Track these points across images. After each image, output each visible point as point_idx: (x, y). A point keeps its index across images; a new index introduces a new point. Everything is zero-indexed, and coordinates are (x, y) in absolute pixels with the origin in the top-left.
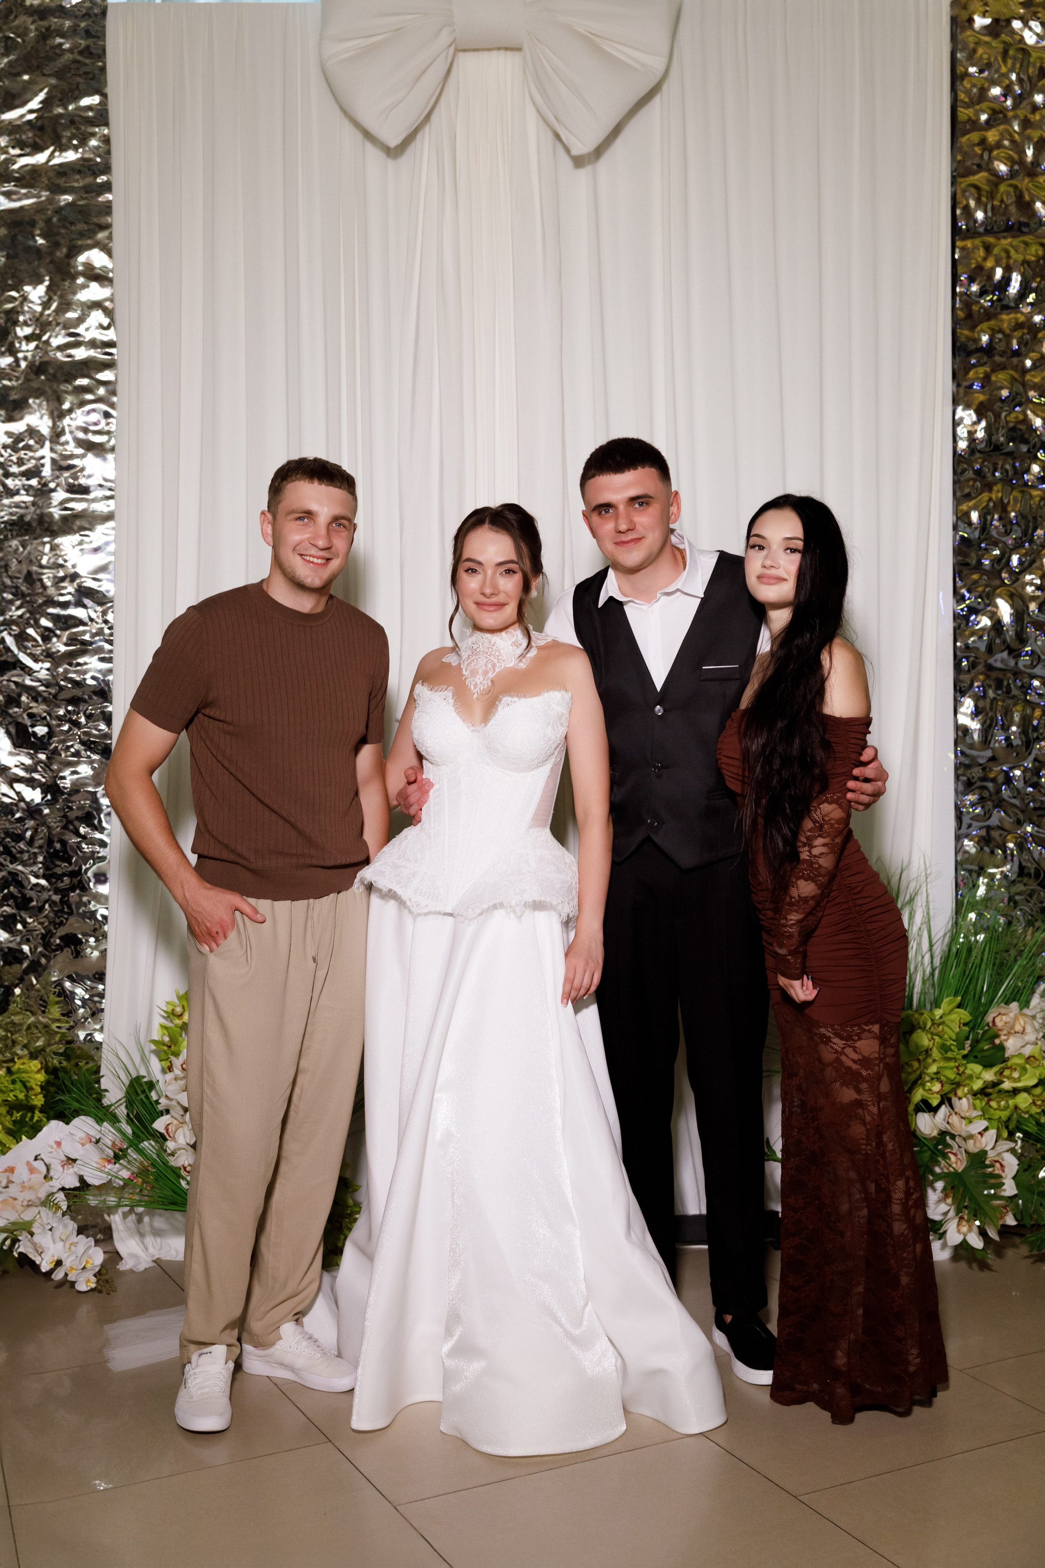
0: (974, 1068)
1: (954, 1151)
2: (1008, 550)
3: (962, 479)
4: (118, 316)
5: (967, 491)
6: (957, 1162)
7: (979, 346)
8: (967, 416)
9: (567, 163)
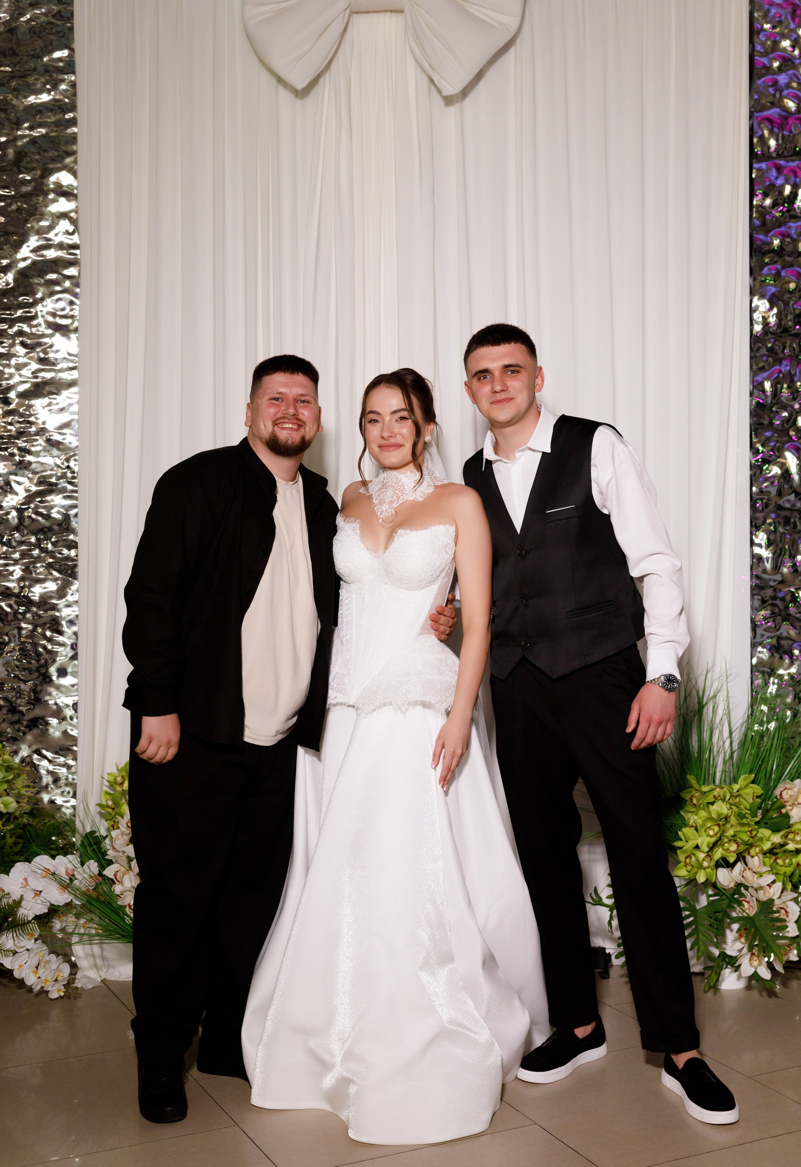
0: (765, 832)
1: (747, 900)
2: (794, 413)
3: (758, 355)
4: (81, 224)
5: (761, 364)
6: (750, 909)
7: (771, 248)
8: (763, 305)
9: (440, 102)
